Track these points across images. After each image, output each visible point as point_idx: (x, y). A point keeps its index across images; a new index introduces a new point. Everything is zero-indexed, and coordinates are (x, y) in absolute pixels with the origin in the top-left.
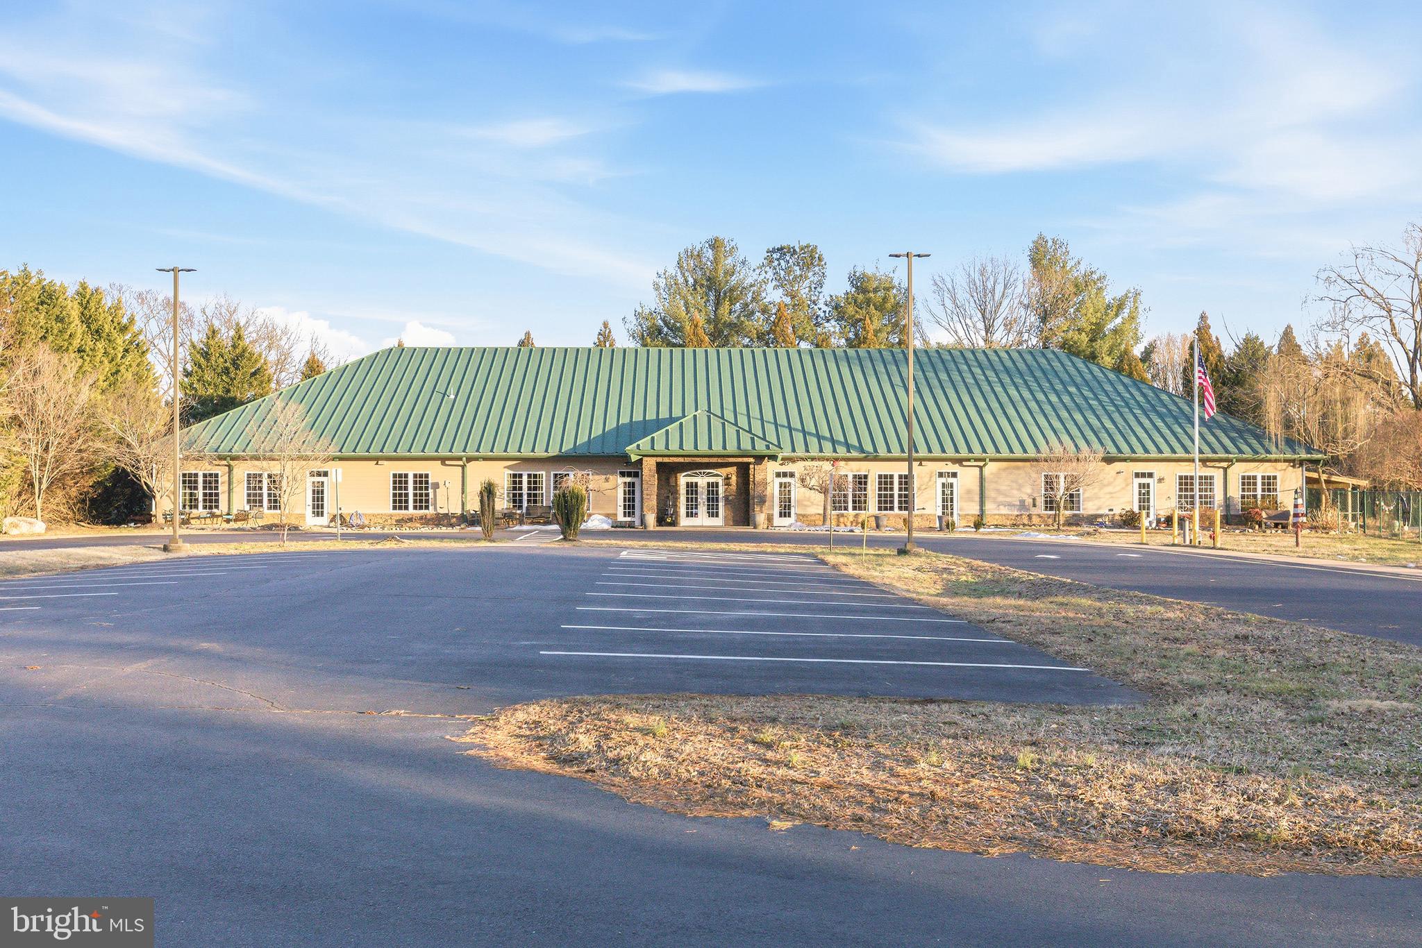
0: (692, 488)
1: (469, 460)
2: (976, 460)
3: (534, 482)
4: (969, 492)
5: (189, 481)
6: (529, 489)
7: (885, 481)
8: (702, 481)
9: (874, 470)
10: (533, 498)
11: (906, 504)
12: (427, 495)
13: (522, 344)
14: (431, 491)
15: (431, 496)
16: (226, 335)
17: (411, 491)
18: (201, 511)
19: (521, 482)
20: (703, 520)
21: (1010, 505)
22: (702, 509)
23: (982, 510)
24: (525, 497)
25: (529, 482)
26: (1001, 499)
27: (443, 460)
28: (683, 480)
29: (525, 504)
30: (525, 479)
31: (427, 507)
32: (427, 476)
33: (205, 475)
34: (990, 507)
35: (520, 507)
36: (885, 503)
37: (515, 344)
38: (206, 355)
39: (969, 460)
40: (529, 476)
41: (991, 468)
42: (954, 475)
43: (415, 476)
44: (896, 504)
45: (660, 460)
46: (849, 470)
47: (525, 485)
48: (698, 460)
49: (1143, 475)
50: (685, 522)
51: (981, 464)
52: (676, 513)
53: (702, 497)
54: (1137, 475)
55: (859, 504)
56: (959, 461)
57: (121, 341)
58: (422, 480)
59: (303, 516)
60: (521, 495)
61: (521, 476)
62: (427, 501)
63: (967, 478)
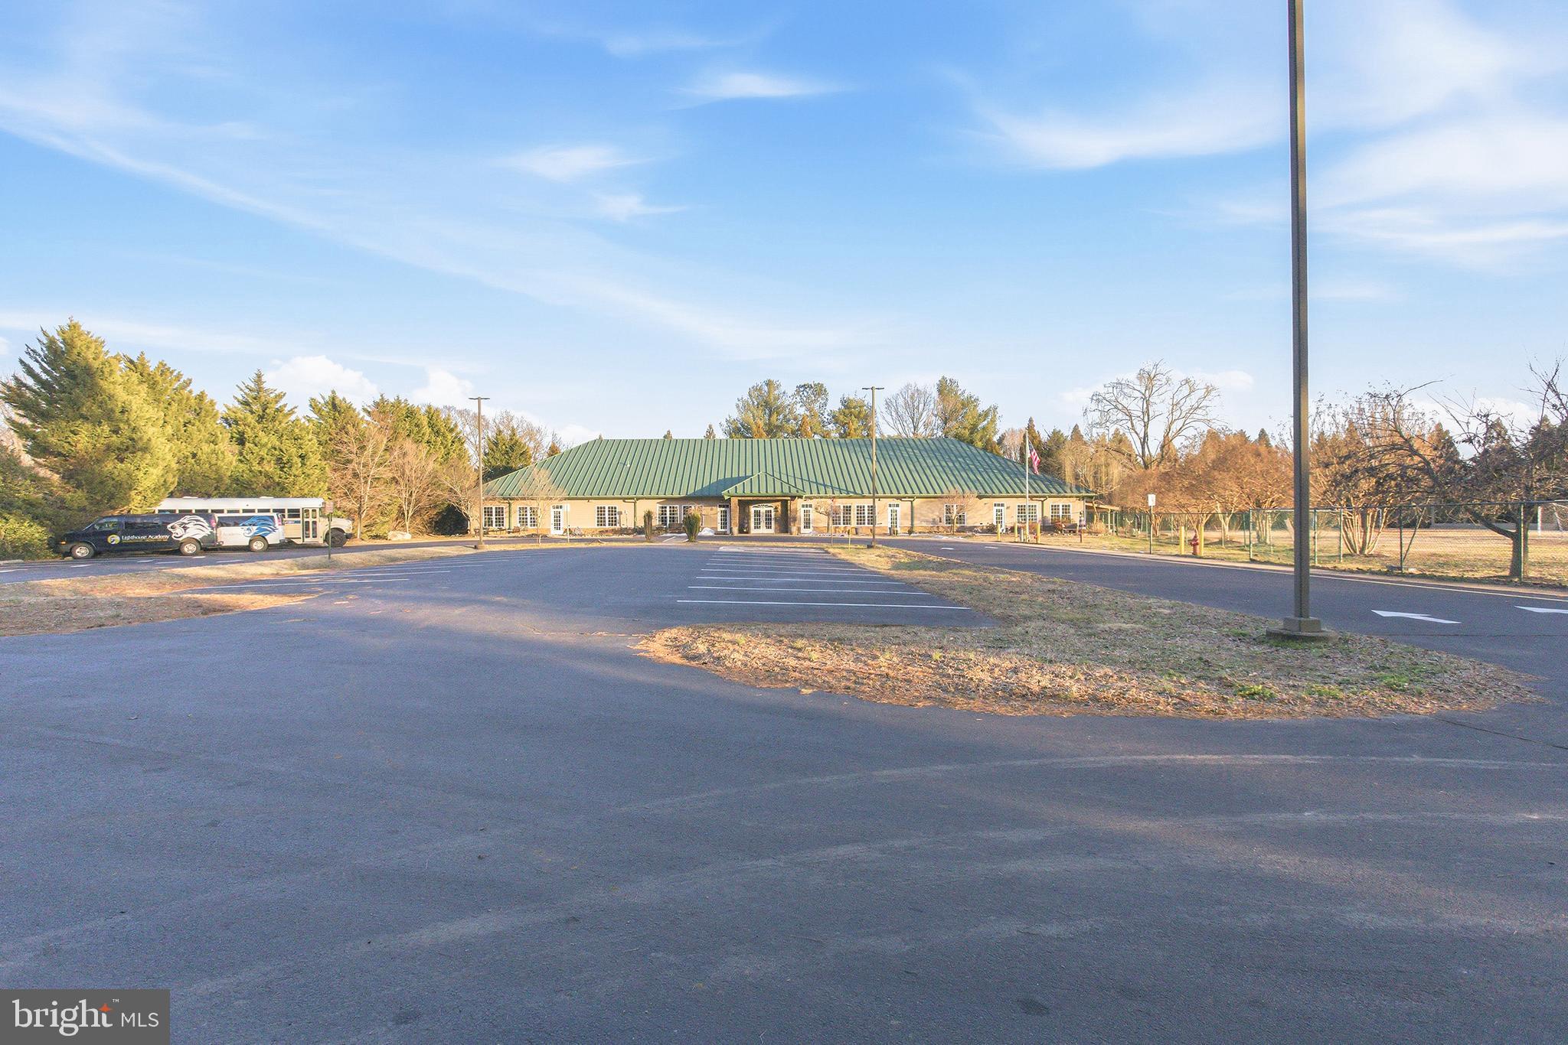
0: (757, 514)
1: (638, 499)
2: (909, 498)
3: (673, 512)
4: (905, 514)
5: (488, 512)
6: (670, 514)
7: (860, 509)
8: (763, 509)
9: (855, 503)
10: (673, 519)
11: (872, 521)
12: (616, 518)
13: (665, 437)
14: (617, 516)
15: (618, 518)
16: (507, 434)
17: (607, 516)
18: (494, 527)
19: (666, 511)
20: (763, 531)
21: (927, 521)
22: (763, 524)
23: (912, 524)
24: (668, 519)
25: (670, 511)
26: (923, 518)
27: (624, 499)
28: (752, 509)
29: (668, 523)
30: (668, 509)
31: (615, 525)
32: (615, 508)
33: (496, 508)
34: (916, 522)
35: (666, 524)
36: (860, 521)
37: (661, 437)
38: (496, 444)
39: (905, 498)
40: (670, 507)
41: (917, 502)
42: (898, 506)
43: (609, 508)
44: (866, 521)
45: (740, 498)
46: (841, 503)
47: (668, 513)
48: (761, 498)
49: (999, 505)
50: (754, 532)
51: (912, 500)
52: (749, 527)
53: (763, 518)
54: (995, 505)
55: (847, 521)
56: (900, 498)
57: (449, 437)
58: (612, 510)
59: (549, 530)
60: (666, 518)
61: (666, 507)
62: (615, 521)
63: (904, 507)
